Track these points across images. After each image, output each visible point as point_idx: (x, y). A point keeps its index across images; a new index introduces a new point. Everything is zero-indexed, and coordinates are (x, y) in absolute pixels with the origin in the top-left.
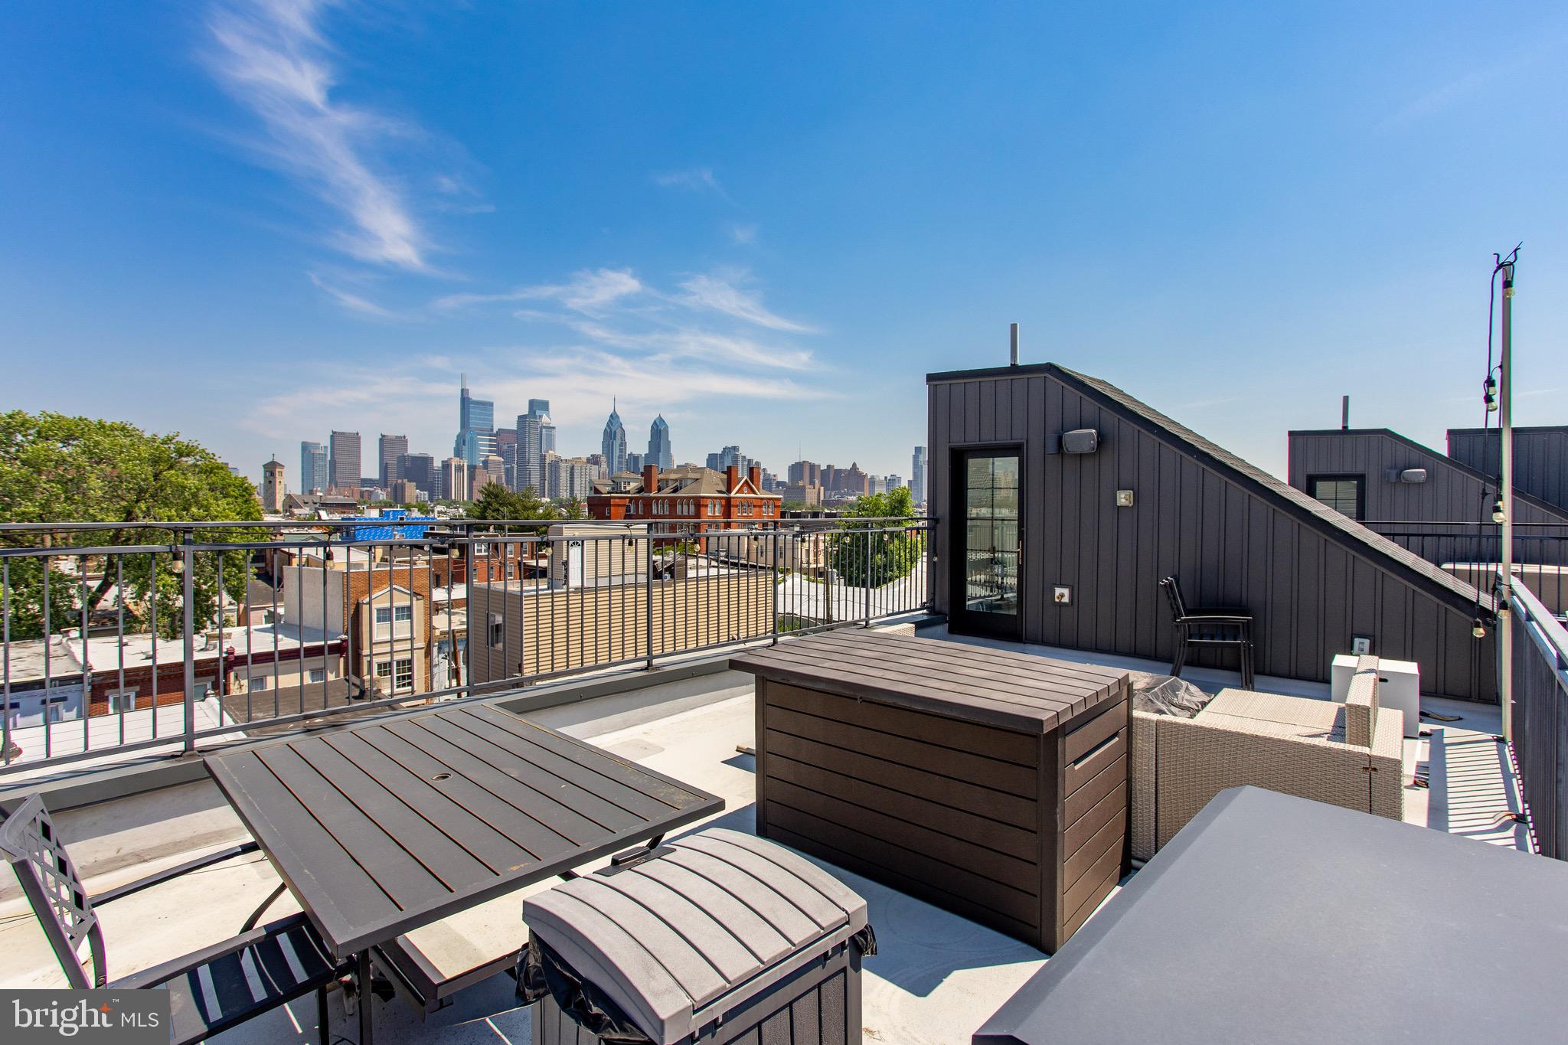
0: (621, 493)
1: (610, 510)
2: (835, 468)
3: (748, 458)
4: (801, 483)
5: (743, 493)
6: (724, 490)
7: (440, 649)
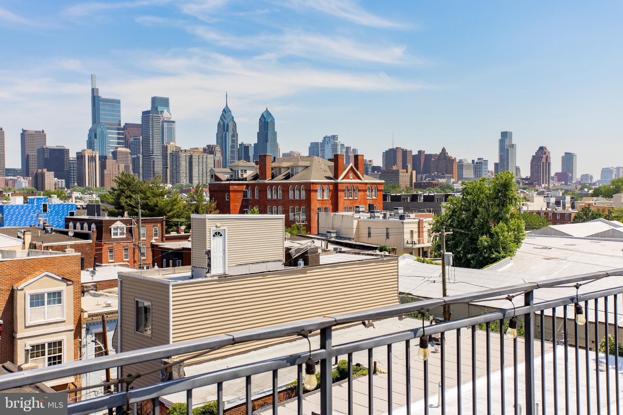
0: (239, 180)
1: (229, 195)
2: (426, 153)
3: (346, 146)
4: (395, 168)
5: (349, 178)
6: (332, 175)
7: (88, 330)
